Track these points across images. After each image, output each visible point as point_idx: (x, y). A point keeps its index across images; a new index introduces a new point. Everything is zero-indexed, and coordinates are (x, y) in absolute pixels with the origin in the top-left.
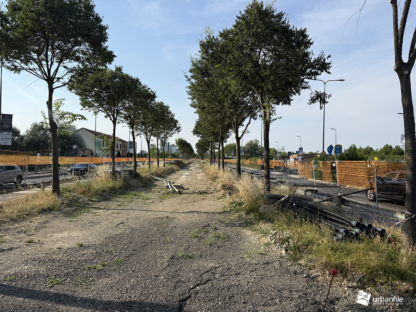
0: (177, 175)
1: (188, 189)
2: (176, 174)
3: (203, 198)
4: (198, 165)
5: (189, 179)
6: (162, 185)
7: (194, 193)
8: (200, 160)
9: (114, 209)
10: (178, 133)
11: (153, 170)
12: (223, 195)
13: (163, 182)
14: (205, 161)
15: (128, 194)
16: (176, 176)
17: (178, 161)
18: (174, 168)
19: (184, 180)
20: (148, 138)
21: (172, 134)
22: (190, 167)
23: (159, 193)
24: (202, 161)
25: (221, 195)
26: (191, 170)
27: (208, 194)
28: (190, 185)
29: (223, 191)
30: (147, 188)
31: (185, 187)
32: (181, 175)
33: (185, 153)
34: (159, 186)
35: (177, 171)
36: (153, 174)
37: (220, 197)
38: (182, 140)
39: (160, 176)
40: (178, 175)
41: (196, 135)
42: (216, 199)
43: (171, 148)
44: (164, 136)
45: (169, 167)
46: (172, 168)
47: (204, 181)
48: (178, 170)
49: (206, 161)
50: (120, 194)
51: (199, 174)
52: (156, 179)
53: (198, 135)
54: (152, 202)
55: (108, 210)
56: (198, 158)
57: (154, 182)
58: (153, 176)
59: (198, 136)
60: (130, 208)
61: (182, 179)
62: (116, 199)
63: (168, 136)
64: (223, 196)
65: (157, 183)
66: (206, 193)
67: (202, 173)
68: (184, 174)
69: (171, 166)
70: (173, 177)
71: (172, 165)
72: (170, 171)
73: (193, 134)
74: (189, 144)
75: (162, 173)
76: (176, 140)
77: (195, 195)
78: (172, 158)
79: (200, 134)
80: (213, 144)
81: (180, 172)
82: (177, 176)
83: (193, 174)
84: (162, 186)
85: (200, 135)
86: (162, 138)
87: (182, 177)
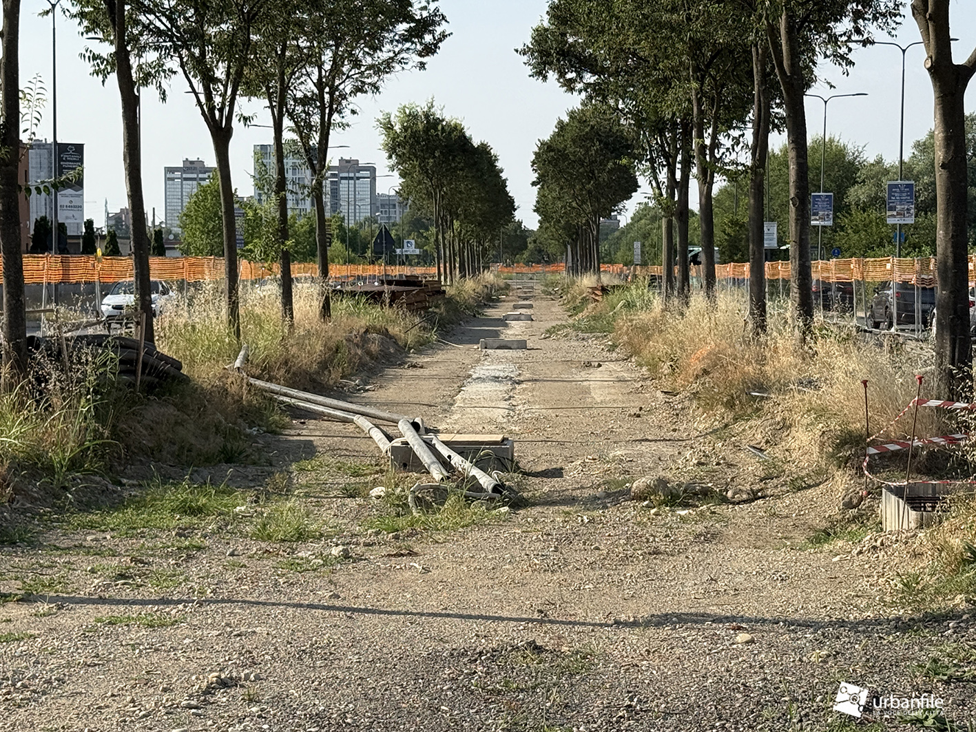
0: (432, 377)
1: (557, 473)
2: (419, 372)
3: (700, 528)
4: (552, 313)
5: (530, 402)
6: (352, 444)
7: (615, 495)
8: (561, 274)
9: (102, 601)
10: (422, 66)
11: (264, 343)
12: (849, 505)
13: (351, 428)
14: (606, 280)
15: (140, 505)
16: (425, 385)
17: (411, 282)
18: (394, 330)
19: (499, 414)
20: (218, 100)
21: (377, 69)
22: (503, 322)
23: (359, 500)
24: (587, 281)
25: (835, 511)
26: (522, 345)
27: (725, 500)
28: (561, 444)
29: (841, 483)
30: (251, 471)
31: (529, 455)
32: (461, 379)
33: (456, 224)
34: (333, 450)
35: (419, 352)
36: (266, 372)
37: (825, 524)
38: (432, 123)
39: (313, 383)
40: (438, 377)
41: (552, 75)
42: (800, 539)
43: (335, 193)
44: (320, 85)
45: (362, 322)
46: (378, 332)
47: (653, 419)
48: (423, 346)
49: (616, 282)
50: (85, 507)
51: (596, 374)
52: (298, 408)
53: (570, 75)
54: (346, 556)
55: (61, 603)
56: (542, 257)
57: (284, 427)
58: (270, 380)
59: (569, 85)
60: (214, 591)
61: (473, 404)
62: (78, 538)
63: (348, 87)
64: (854, 519)
65: (310, 432)
66: (706, 494)
67: (612, 366)
68: (479, 372)
69: (373, 316)
70: (405, 396)
71: (376, 311)
72: (369, 353)
73: (529, 70)
74: (484, 150)
75: (324, 365)
76: (388, 127)
77: (631, 511)
78: (351, 261)
79: (589, 64)
80: (701, 136)
81: (440, 356)
82: (433, 383)
83: (544, 371)
84: (356, 454)
85: (589, 78)
86: (305, 101)
87: (471, 389)
